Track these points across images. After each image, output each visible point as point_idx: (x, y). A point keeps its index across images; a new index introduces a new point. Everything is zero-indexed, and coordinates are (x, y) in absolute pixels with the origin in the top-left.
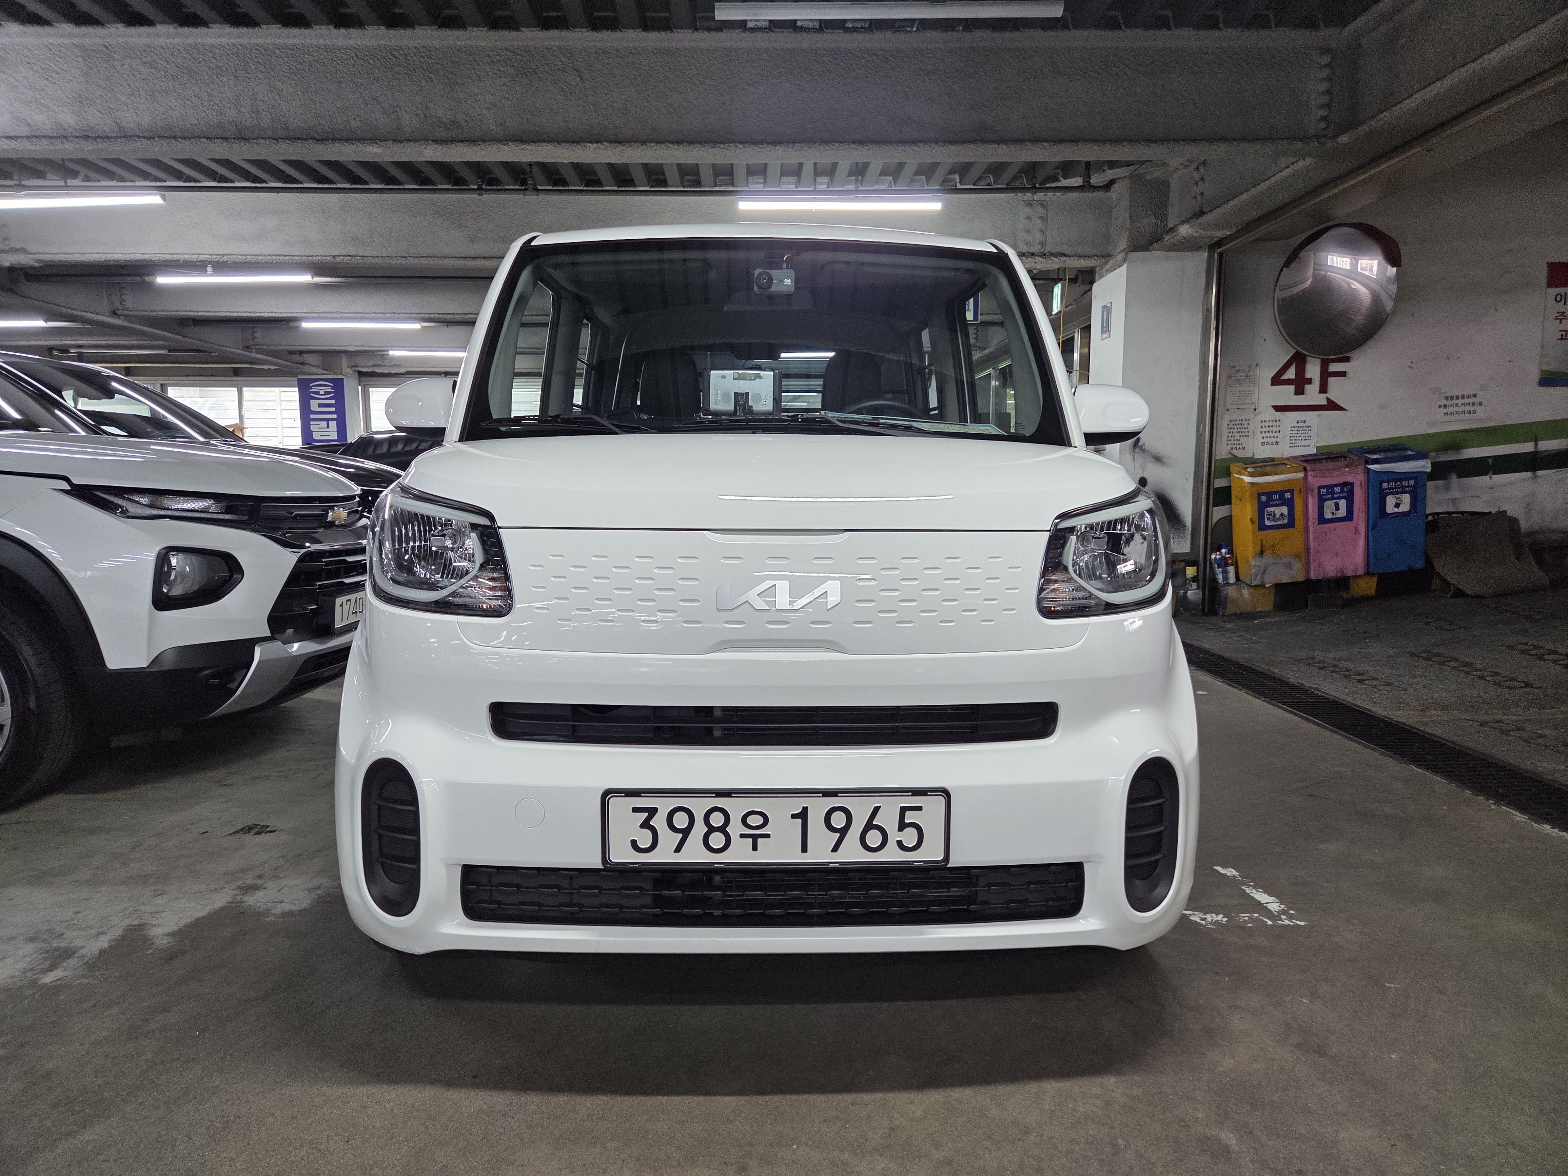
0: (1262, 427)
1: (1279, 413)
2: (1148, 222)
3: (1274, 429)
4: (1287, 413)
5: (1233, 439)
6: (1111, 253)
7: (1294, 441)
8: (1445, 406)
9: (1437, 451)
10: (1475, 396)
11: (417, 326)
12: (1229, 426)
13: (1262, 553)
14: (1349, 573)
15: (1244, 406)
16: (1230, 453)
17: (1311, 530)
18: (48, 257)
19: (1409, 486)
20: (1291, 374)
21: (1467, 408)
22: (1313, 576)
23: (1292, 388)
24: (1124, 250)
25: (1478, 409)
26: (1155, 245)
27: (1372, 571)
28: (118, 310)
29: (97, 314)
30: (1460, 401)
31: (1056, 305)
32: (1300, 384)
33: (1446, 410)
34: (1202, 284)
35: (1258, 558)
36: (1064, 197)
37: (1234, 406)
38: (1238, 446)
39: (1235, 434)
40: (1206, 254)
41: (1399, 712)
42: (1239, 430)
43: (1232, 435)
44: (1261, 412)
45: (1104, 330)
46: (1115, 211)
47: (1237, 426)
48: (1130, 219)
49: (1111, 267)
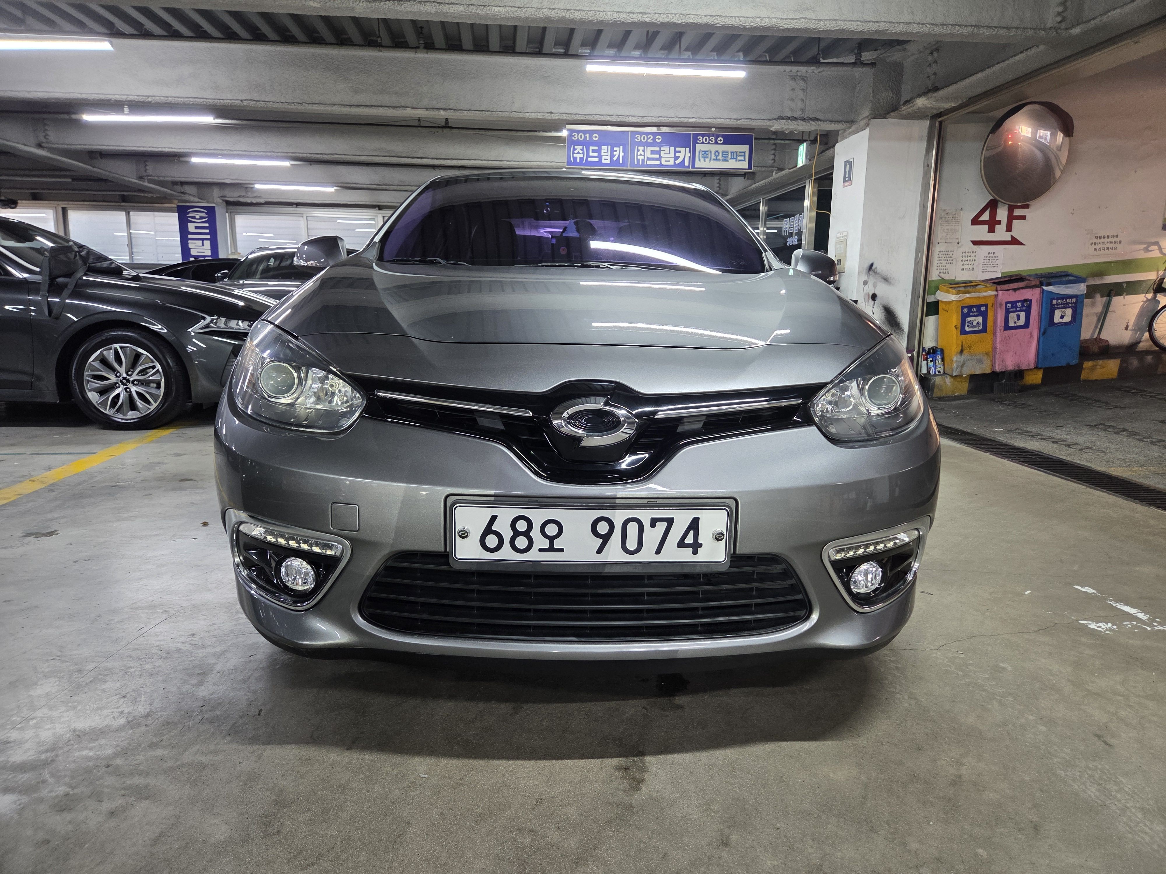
0: (962, 257)
1: (976, 246)
2: (887, 95)
3: (971, 258)
4: (981, 246)
5: (941, 265)
6: (856, 120)
7: (985, 268)
8: (1095, 244)
9: (1088, 277)
10: (1117, 236)
11: (286, 164)
12: (939, 256)
13: (962, 352)
14: (1024, 367)
15: (951, 241)
16: (939, 276)
17: (998, 334)
19: (1071, 304)
20: (986, 217)
21: (1110, 246)
22: (998, 369)
23: (986, 227)
24: (867, 117)
25: (1118, 246)
26: (892, 114)
27: (1040, 366)
28: (43, 143)
29: (25, 145)
30: (1106, 240)
31: (801, 160)
32: (992, 225)
33: (1096, 247)
34: (924, 145)
35: (959, 356)
36: (820, 74)
37: (944, 241)
38: (944, 271)
39: (943, 261)
40: (929, 122)
41: (1112, 469)
42: (945, 259)
43: (941, 262)
44: (962, 245)
45: (847, 179)
46: (858, 87)
47: (945, 256)
48: (873, 91)
49: (853, 131)
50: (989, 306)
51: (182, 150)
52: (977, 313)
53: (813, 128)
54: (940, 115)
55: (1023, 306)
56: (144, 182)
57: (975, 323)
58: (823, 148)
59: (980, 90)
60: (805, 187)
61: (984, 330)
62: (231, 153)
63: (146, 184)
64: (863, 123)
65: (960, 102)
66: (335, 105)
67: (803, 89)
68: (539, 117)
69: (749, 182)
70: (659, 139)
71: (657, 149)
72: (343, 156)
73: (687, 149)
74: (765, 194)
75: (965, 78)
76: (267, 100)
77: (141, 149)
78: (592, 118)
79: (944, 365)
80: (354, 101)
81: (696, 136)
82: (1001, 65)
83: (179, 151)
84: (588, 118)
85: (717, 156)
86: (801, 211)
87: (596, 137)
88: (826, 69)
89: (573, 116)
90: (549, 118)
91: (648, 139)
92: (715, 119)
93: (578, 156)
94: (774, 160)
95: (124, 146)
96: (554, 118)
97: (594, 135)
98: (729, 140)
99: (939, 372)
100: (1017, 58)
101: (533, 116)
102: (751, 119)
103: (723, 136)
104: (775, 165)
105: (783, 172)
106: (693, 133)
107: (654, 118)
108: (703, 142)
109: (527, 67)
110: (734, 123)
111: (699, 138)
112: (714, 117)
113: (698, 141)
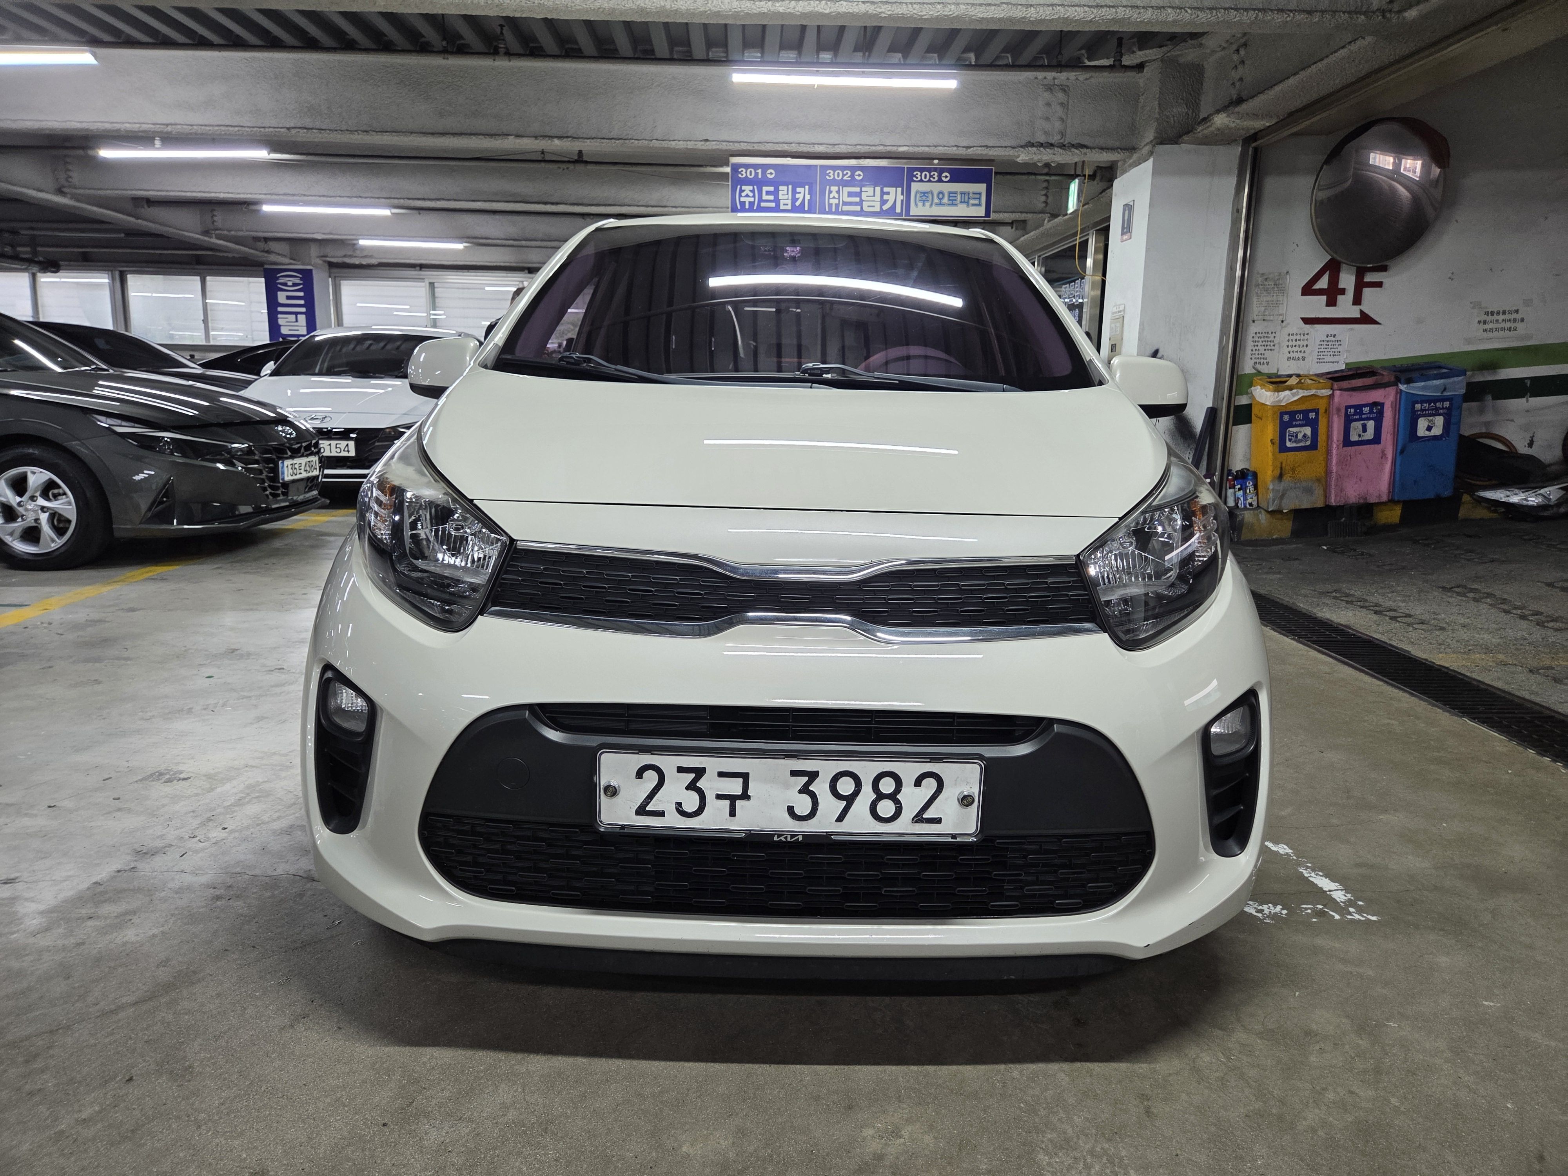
0: (1288, 341)
1: (1308, 326)
2: (1179, 110)
3: (1301, 343)
4: (1316, 326)
5: (1257, 353)
6: (1136, 147)
7: (1322, 357)
8: (1485, 322)
9: (1473, 370)
10: (1517, 311)
11: (386, 212)
12: (1254, 339)
13: (1281, 477)
14: (1372, 500)
15: (1272, 318)
16: (1254, 368)
17: (1334, 452)
19: (1443, 408)
20: (1323, 283)
21: (1508, 325)
22: (1333, 501)
23: (1325, 297)
24: (1151, 142)
25: (1519, 325)
26: (1185, 138)
27: (1396, 499)
28: (63, 187)
29: (40, 190)
30: (1501, 317)
32: (1332, 295)
33: (1486, 327)
34: (1233, 181)
35: (1277, 482)
36: (1088, 82)
37: (1260, 317)
38: (1262, 361)
39: (1259, 347)
40: (1240, 149)
41: (1441, 655)
42: (1264, 343)
43: (1257, 348)
44: (1288, 324)
45: (1125, 230)
46: (1142, 99)
47: (1263, 339)
48: (1160, 107)
49: (1134, 162)
50: (1321, 411)
51: (243, 197)
52: (1303, 422)
53: (1076, 159)
54: (1253, 138)
55: (1371, 412)
56: (211, 237)
57: (1300, 436)
58: (1103, 185)
59: (1298, 103)
60: (1087, 240)
61: (1314, 446)
62: (306, 198)
63: (214, 240)
64: (1146, 150)
65: (1275, 120)
67: (1062, 104)
68: (689, 147)
70: (859, 175)
71: (857, 189)
73: (899, 189)
75: (1274, 85)
77: (189, 194)
78: (762, 148)
79: (1257, 494)
81: (911, 171)
83: (239, 197)
84: (757, 147)
85: (941, 199)
87: (771, 174)
88: (1095, 74)
89: (736, 144)
90: (704, 148)
91: (844, 175)
92: (936, 146)
93: (747, 200)
94: (1046, 203)
95: (167, 191)
96: (710, 147)
97: (769, 171)
98: (957, 177)
99: (1251, 504)
100: (1339, 55)
101: (681, 145)
102: (987, 147)
103: (948, 170)
104: (1048, 209)
105: (1056, 220)
106: (906, 166)
107: (849, 147)
108: (921, 179)
109: (674, 78)
110: (962, 152)
111: (915, 173)
112: (935, 144)
113: (914, 179)
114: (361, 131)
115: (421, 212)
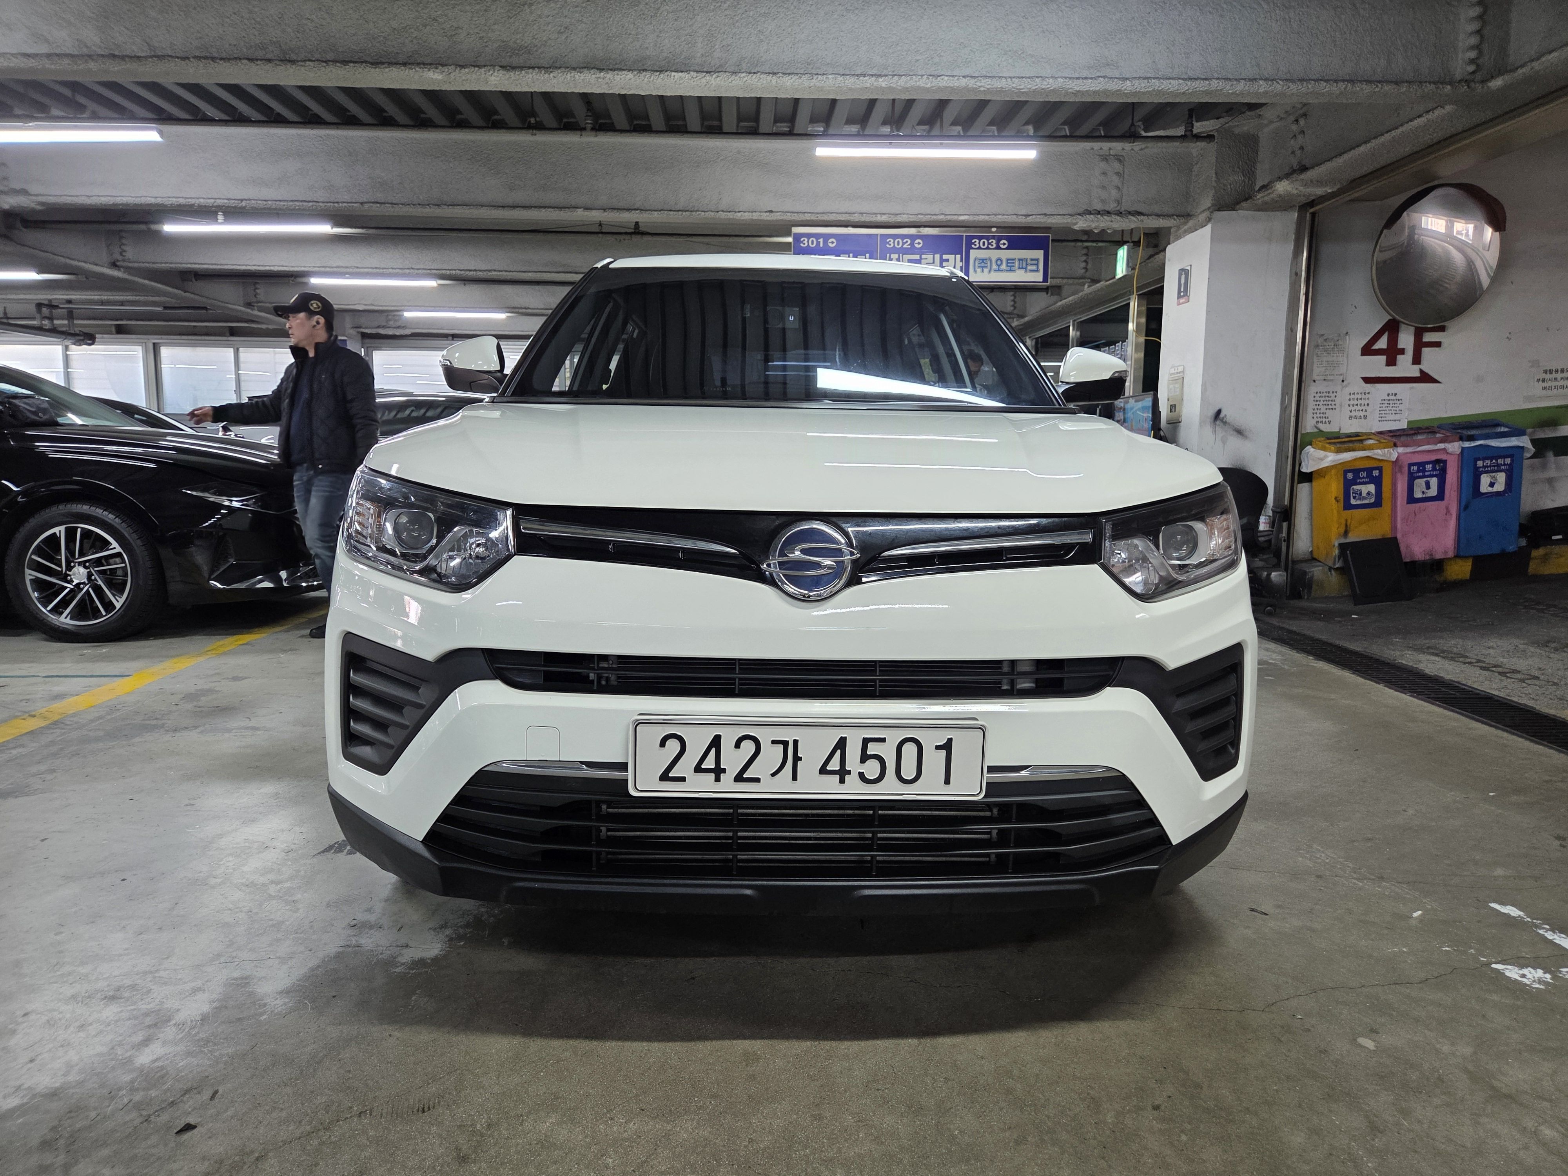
0: (1350, 400)
1: (1369, 385)
2: (1235, 179)
3: (1363, 402)
4: (1377, 385)
5: (1318, 412)
6: (1192, 213)
7: (1383, 415)
8: (1544, 381)
9: (1533, 428)
11: (432, 283)
12: (1315, 399)
13: (1346, 533)
14: (1439, 556)
15: (1332, 377)
16: (1316, 427)
17: (1399, 509)
18: (52, 200)
20: (1382, 344)
23: (1383, 358)
24: (1209, 208)
26: (1244, 204)
27: (1462, 553)
28: (118, 261)
29: (96, 265)
30: (1559, 375)
31: (1121, 270)
32: (1392, 355)
33: (1545, 385)
34: (1291, 247)
35: (1342, 539)
36: (1143, 152)
37: (1322, 378)
38: (1324, 420)
39: (1321, 406)
40: (1296, 214)
42: (1325, 402)
43: (1319, 407)
44: (1349, 383)
45: (1182, 294)
46: (1196, 168)
47: (1324, 399)
48: (1216, 174)
49: (1190, 228)
50: (1385, 470)
51: (296, 269)
52: (1367, 480)
53: (1133, 226)
54: (1312, 204)
55: (1434, 469)
56: (252, 310)
57: (1364, 494)
58: (1151, 251)
59: (1365, 170)
60: (1129, 304)
61: (1378, 503)
62: (358, 270)
63: (256, 313)
64: (1202, 217)
65: (1338, 186)
66: (482, 206)
67: (1117, 173)
68: (754, 218)
69: (1055, 298)
70: (919, 243)
71: (917, 257)
72: (504, 273)
73: (958, 257)
74: (1075, 314)
75: (1343, 153)
76: (394, 202)
77: (244, 268)
78: (826, 218)
80: (510, 201)
81: (970, 239)
82: (1393, 133)
83: (292, 269)
84: (821, 217)
85: (999, 266)
86: (1124, 338)
87: (833, 243)
88: (1150, 144)
89: (800, 215)
90: (768, 218)
91: (904, 244)
92: (996, 215)
94: (1086, 269)
95: (221, 265)
96: (775, 218)
97: (830, 240)
98: (1014, 244)
100: (1416, 123)
101: (747, 216)
102: (1045, 215)
103: (1006, 238)
104: (1088, 275)
105: (1098, 285)
106: (964, 234)
107: (911, 216)
108: (980, 247)
109: (739, 152)
110: (1022, 221)
111: (973, 241)
112: (994, 213)
113: (973, 246)
114: (433, 205)
115: (466, 282)
